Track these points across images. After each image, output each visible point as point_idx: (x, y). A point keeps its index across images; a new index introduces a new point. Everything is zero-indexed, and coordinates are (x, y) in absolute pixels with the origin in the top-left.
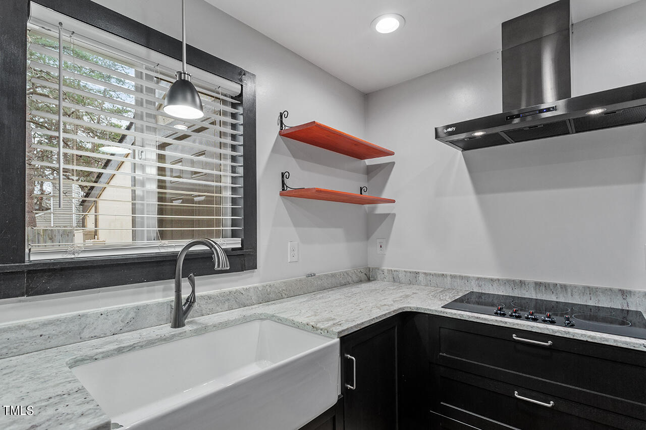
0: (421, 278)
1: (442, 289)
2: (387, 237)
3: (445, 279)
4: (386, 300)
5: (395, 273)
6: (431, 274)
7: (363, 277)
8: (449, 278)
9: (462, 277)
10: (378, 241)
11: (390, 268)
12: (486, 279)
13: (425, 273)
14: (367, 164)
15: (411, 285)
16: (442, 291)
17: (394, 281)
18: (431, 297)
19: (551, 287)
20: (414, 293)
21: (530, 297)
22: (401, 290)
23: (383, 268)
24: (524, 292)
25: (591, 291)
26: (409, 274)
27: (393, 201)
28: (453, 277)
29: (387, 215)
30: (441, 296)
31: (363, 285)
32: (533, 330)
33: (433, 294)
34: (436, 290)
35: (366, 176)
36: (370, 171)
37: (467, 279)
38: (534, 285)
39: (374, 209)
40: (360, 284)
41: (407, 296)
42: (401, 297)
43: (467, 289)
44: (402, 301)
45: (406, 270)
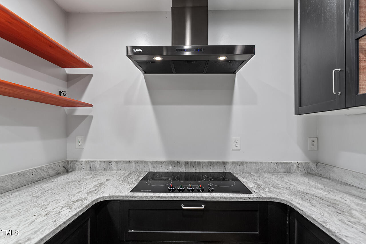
0: (113, 165)
1: (129, 173)
2: (85, 135)
3: (131, 165)
4: (80, 193)
5: (92, 164)
6: (120, 162)
7: (61, 169)
8: (134, 164)
9: (143, 162)
10: (77, 138)
11: (87, 160)
12: (158, 162)
13: (116, 162)
14: (67, 73)
15: (105, 172)
16: (129, 174)
17: (91, 169)
18: (121, 181)
19: (193, 164)
20: (107, 180)
21: (182, 171)
22: (97, 179)
23: (81, 160)
24: (179, 168)
25: (211, 164)
26: (103, 163)
27: (91, 106)
28: (136, 162)
29: (84, 117)
30: (129, 179)
31: (59, 178)
32: (194, 200)
33: (122, 178)
34: (125, 174)
35: (67, 83)
36: (69, 79)
37: (146, 163)
38: (184, 163)
39: (74, 111)
40: (57, 177)
41: (101, 184)
42: (96, 186)
43: (146, 170)
44: (95, 192)
45: (101, 160)
